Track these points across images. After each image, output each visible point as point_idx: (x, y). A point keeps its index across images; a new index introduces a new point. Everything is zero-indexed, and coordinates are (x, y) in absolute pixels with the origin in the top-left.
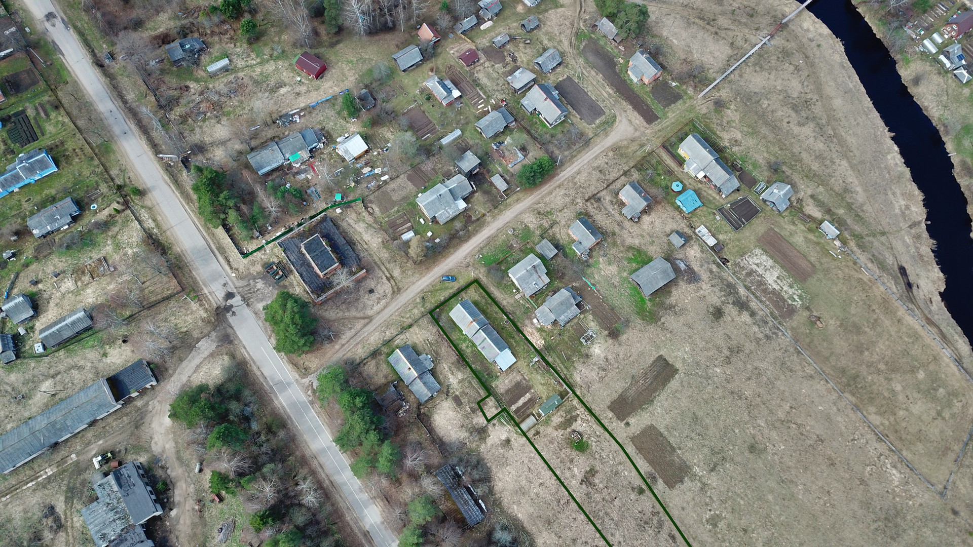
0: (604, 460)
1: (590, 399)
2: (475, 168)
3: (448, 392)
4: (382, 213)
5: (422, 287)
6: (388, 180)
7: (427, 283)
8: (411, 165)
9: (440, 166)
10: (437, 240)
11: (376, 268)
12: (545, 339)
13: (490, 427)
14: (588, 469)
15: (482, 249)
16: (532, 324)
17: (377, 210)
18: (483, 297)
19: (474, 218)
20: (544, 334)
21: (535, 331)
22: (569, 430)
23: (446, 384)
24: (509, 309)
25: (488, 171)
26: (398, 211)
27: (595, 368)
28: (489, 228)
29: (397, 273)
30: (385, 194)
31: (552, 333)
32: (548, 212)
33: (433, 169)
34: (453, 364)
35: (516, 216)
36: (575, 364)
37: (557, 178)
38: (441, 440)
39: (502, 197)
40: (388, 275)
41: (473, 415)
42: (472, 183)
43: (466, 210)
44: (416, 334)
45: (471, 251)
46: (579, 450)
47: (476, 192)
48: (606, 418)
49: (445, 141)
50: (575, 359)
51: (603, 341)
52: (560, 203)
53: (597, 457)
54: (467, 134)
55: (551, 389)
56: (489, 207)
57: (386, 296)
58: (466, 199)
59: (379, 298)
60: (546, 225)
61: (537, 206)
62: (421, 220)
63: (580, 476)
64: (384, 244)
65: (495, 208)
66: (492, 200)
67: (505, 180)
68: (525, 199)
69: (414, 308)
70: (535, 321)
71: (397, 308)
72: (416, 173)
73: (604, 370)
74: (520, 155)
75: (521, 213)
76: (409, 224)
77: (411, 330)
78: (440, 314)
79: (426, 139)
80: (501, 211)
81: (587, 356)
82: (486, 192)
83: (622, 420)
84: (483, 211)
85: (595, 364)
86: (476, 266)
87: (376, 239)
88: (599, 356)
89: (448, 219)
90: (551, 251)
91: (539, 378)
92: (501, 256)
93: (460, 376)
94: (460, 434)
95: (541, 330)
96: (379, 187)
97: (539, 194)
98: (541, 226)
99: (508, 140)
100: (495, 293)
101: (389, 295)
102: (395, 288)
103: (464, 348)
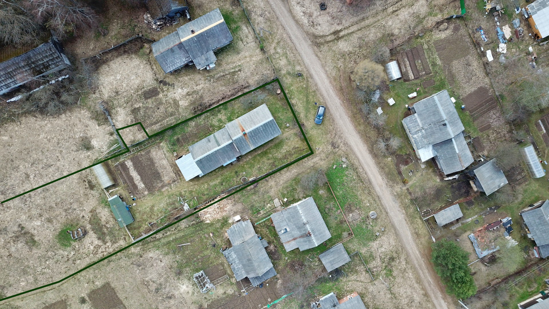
0: (43, 260)
1: (122, 263)
2: (479, 186)
3: (165, 84)
4: (436, 42)
5: (316, 77)
6: (484, 59)
7: (320, 85)
8: (502, 96)
9: (492, 137)
10: (380, 111)
11: (355, 19)
12: (211, 224)
13: (109, 128)
14: (36, 239)
15: (355, 169)
16: (235, 213)
17: (443, 35)
18: (285, 157)
19: (403, 168)
20: (218, 225)
21: (224, 214)
22: (88, 227)
23: (176, 83)
24: (262, 186)
25: (470, 203)
26: (434, 65)
27: (162, 279)
28: (384, 185)
29: (343, 46)
30: (465, 52)
31: (219, 237)
32: (391, 271)
33: (489, 127)
34: (201, 97)
35: (393, 226)
36: (171, 256)
37: (439, 295)
38: (105, 62)
39: (427, 213)
40: (342, 34)
41: (128, 109)
42: (456, 177)
43: (418, 159)
44: (251, 56)
45: (354, 154)
46: (60, 233)
47: (442, 180)
48: (96, 277)
49: (530, 152)
50: (178, 257)
51: (195, 298)
52: (402, 291)
53: (49, 253)
54: (535, 186)
55: (145, 217)
56: (415, 192)
57: (313, 26)
58: (432, 162)
59: (311, 16)
60: (372, 265)
61: (403, 258)
62: (415, 94)
63: (29, 226)
64: (390, 37)
65: (411, 200)
66: (424, 198)
67: (452, 224)
68: (417, 245)
69: (288, 61)
70: (238, 218)
71: (293, 38)
72: (487, 101)
73: (157, 290)
74: (485, 253)
75: (397, 234)
76: (411, 76)
77: (258, 51)
78: (272, 92)
79: (538, 125)
80: (406, 207)
81: (179, 273)
82: (438, 193)
83: (89, 296)
84: (410, 183)
85: (166, 281)
86: (331, 157)
87: (398, 26)
88: (177, 288)
89: (407, 131)
90: (332, 263)
91: (162, 205)
92: (340, 192)
93: (183, 103)
94: (108, 88)
95: (225, 222)
96: (477, 44)
97: (420, 266)
98: (372, 257)
99: (512, 242)
100: (288, 174)
101: (313, 30)
102: (321, 40)
103: (220, 116)
